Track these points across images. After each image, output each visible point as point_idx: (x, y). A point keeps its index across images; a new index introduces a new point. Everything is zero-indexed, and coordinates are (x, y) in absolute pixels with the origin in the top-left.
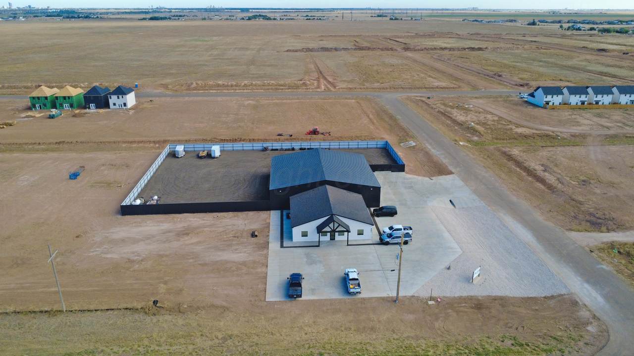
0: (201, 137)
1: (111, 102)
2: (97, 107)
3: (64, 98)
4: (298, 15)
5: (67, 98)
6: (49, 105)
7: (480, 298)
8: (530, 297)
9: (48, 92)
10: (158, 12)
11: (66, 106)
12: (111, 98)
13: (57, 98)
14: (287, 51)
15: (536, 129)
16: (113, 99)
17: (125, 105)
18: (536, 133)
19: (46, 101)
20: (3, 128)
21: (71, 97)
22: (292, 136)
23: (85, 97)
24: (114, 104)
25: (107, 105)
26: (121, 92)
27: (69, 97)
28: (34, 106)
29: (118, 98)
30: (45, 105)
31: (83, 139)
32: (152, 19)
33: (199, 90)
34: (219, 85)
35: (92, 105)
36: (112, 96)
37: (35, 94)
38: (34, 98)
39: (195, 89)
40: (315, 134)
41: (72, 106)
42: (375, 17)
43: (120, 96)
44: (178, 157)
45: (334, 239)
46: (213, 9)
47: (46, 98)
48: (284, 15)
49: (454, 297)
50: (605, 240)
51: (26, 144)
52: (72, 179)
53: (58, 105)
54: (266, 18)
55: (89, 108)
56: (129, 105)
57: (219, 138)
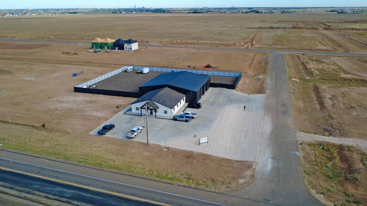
0: (149, 65)
1: (125, 47)
2: (119, 49)
3: (105, 44)
4: (278, 11)
5: (106, 44)
6: (99, 47)
7: (195, 153)
8: (228, 159)
9: (99, 40)
10: (202, 10)
11: (106, 48)
12: (125, 45)
13: (102, 43)
14: (247, 28)
15: (358, 76)
16: (126, 46)
17: (131, 48)
18: (355, 78)
19: (98, 45)
20: (73, 55)
21: (108, 43)
22: (195, 67)
23: (114, 44)
24: (126, 48)
25: (123, 49)
26: (130, 42)
27: (107, 43)
28: (93, 47)
29: (128, 45)
30: (97, 47)
31: (97, 62)
32: (193, 13)
33: (176, 45)
34: (187, 43)
35: (117, 48)
36: (125, 44)
37: (93, 41)
38: (93, 43)
39: (175, 44)
40: (208, 68)
41: (108, 48)
42: (329, 11)
43: (129, 44)
44: (127, 72)
45: (152, 114)
46: (233, 8)
47: (98, 43)
48: (270, 11)
49: (181, 150)
50: (319, 140)
51: (74, 62)
52: (73, 76)
53: (102, 47)
54: (257, 12)
55: (115, 49)
56: (133, 49)
57: (157, 66)
